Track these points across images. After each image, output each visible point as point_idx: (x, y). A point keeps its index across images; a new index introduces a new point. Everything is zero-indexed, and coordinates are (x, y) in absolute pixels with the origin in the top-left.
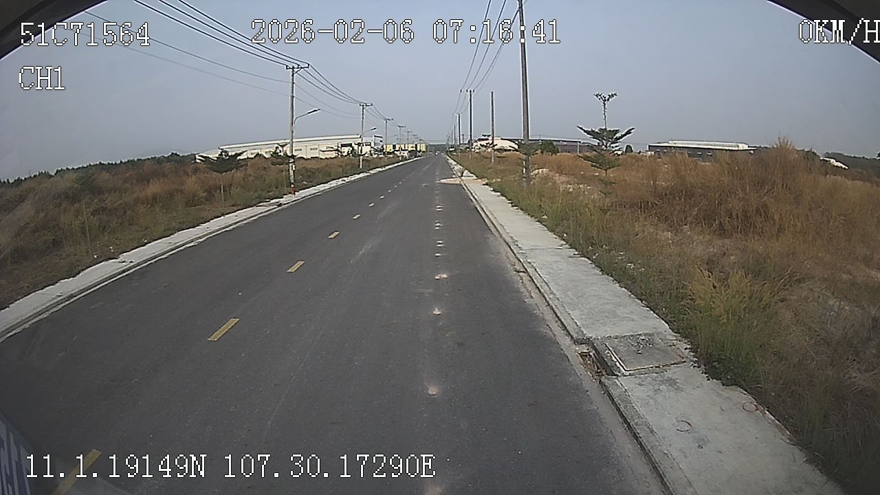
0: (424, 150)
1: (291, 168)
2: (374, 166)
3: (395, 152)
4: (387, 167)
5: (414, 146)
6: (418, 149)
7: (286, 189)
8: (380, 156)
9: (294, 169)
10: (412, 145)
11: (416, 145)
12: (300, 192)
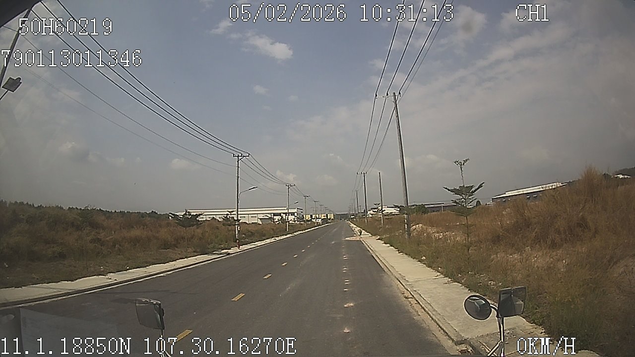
0: (333, 218)
1: (236, 229)
2: (297, 230)
3: (313, 220)
4: (306, 231)
5: (325, 215)
6: (329, 218)
7: (233, 244)
8: (301, 223)
9: (239, 229)
10: (324, 215)
11: (327, 215)
12: (244, 246)
